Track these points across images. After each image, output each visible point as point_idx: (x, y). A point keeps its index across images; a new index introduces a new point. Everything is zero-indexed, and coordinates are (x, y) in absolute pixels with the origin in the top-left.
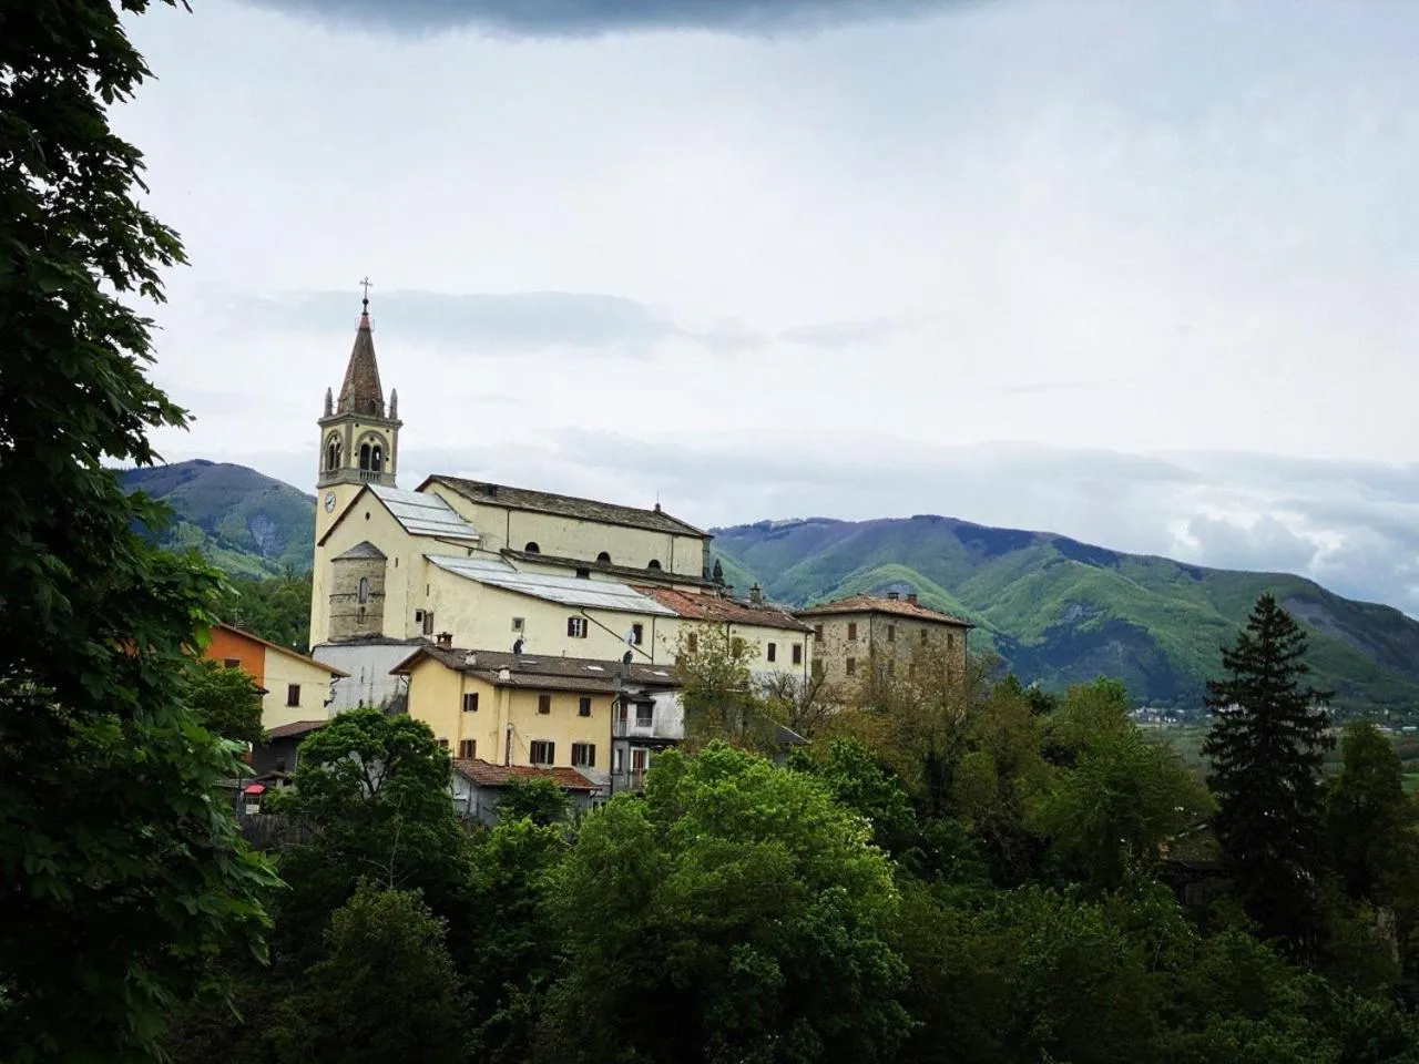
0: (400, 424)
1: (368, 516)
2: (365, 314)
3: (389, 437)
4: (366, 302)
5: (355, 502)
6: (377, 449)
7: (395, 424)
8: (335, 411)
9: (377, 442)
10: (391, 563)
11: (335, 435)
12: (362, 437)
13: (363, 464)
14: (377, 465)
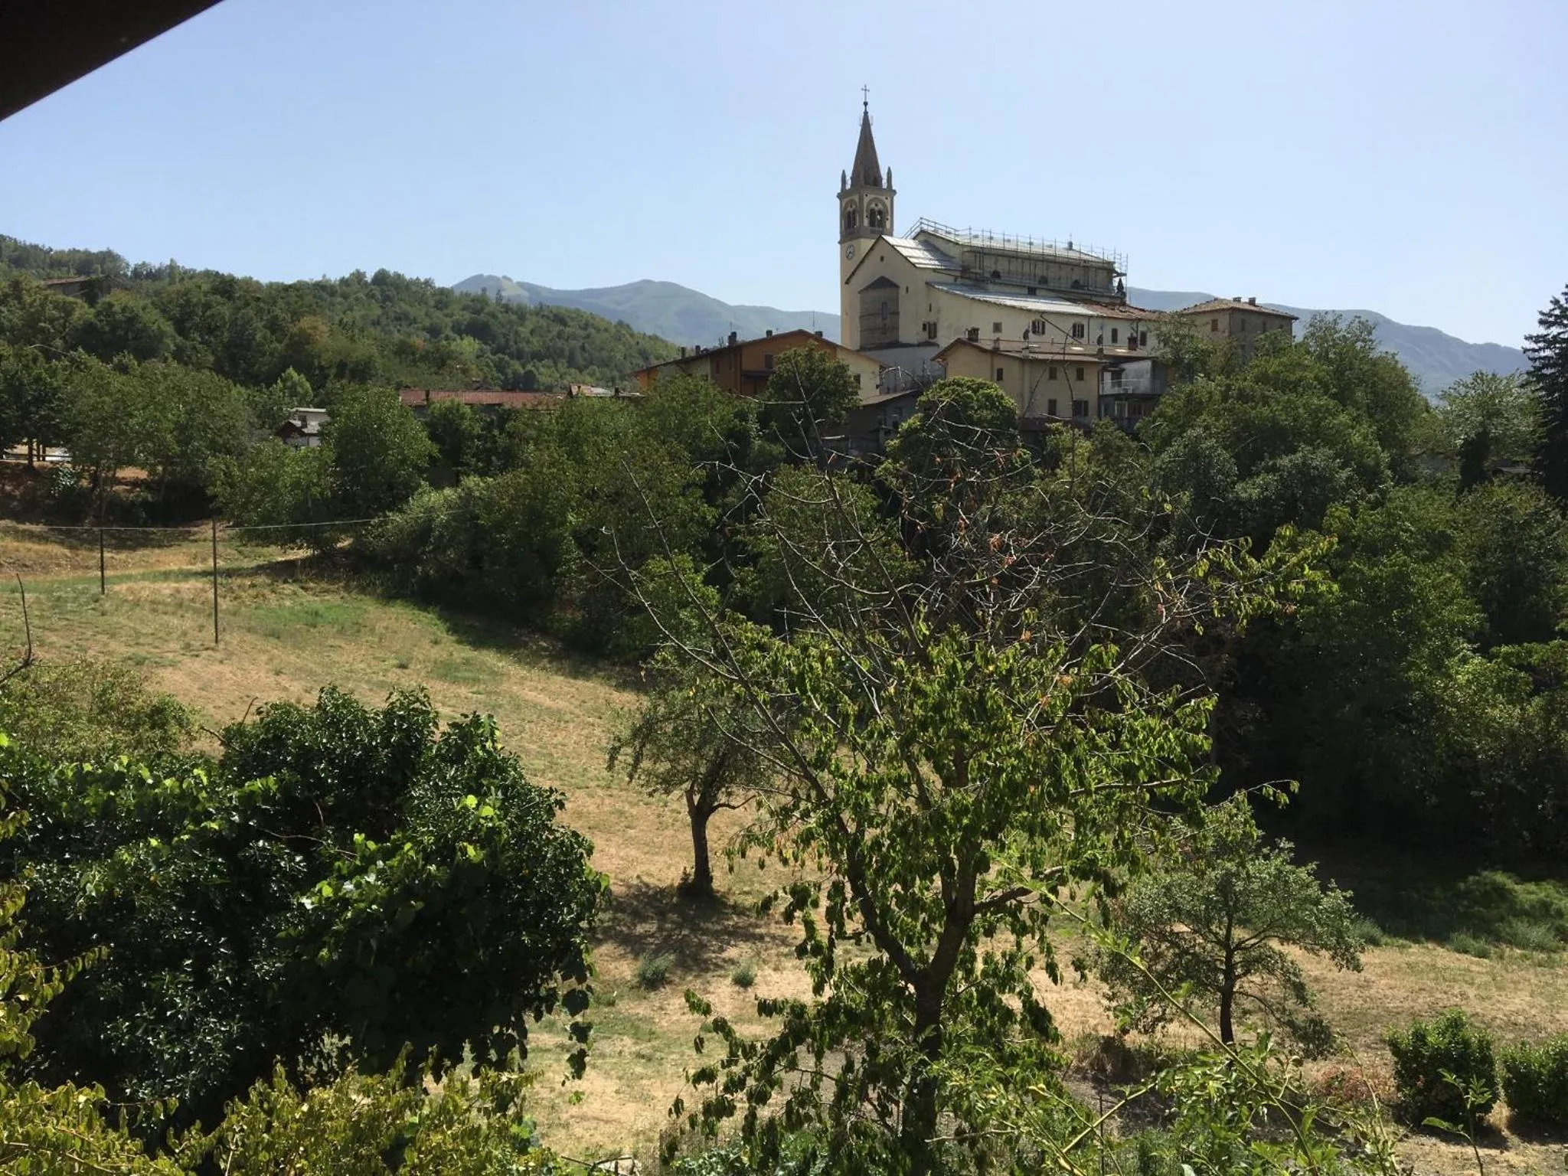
0: (895, 192)
1: (882, 259)
2: (866, 113)
3: (888, 202)
4: (866, 104)
5: (872, 249)
6: (880, 213)
7: (891, 192)
8: (848, 187)
9: (880, 206)
10: (902, 291)
11: (852, 202)
12: (870, 203)
13: (872, 224)
14: (882, 224)
